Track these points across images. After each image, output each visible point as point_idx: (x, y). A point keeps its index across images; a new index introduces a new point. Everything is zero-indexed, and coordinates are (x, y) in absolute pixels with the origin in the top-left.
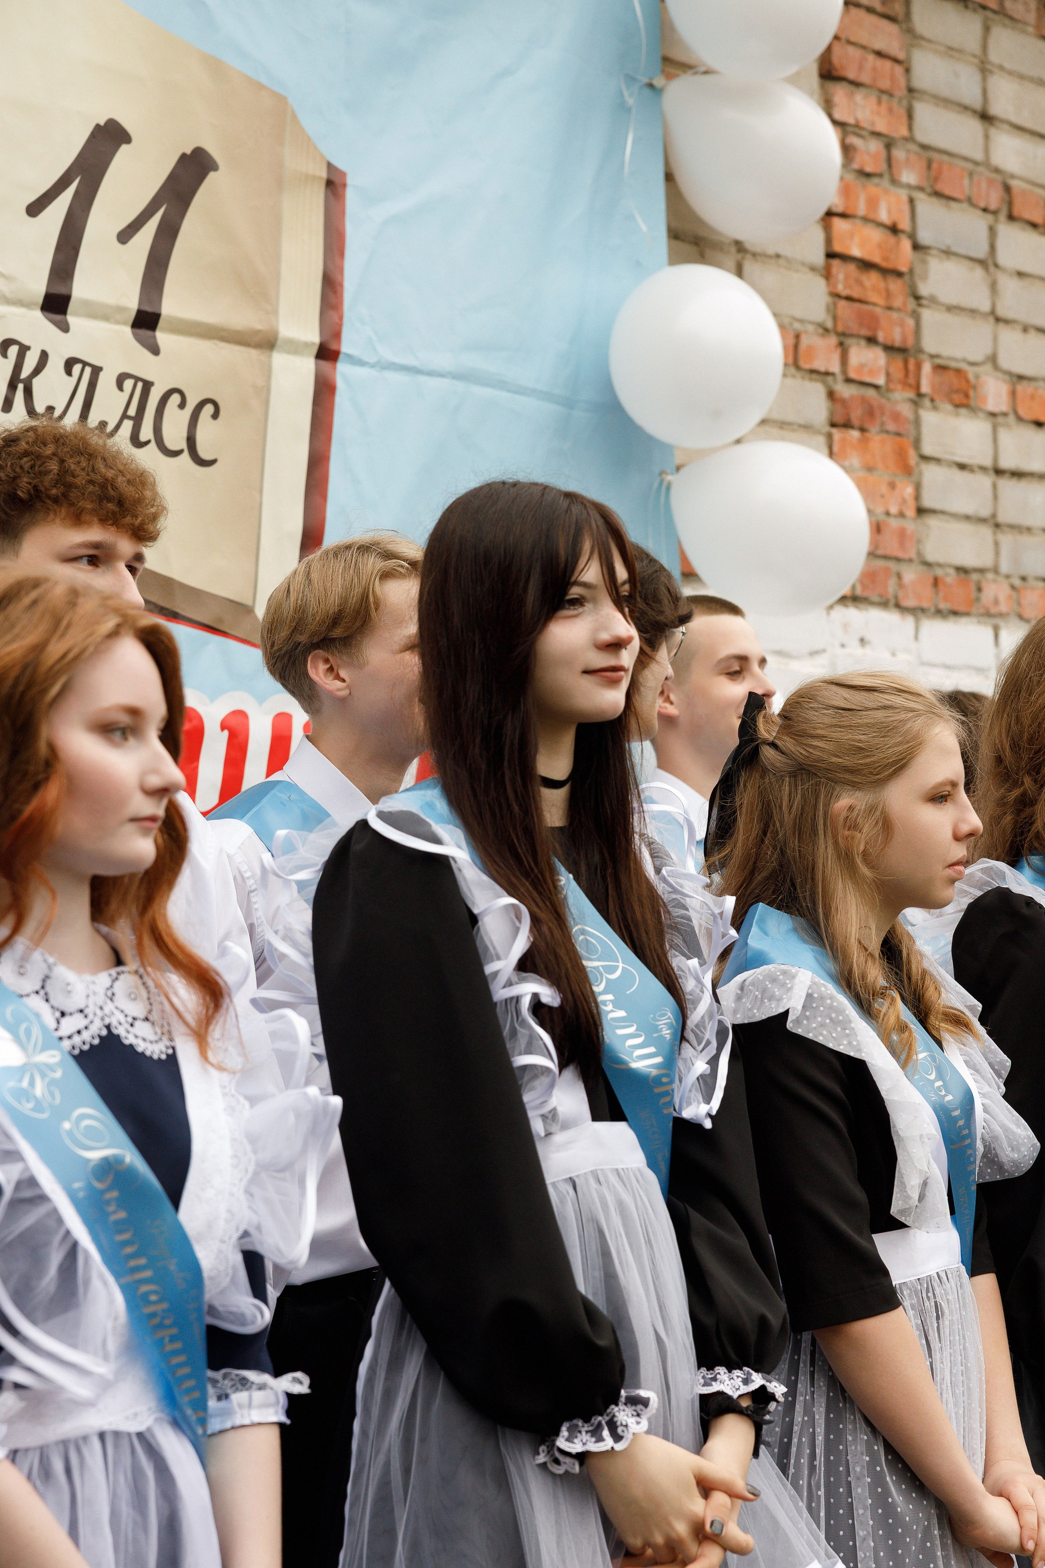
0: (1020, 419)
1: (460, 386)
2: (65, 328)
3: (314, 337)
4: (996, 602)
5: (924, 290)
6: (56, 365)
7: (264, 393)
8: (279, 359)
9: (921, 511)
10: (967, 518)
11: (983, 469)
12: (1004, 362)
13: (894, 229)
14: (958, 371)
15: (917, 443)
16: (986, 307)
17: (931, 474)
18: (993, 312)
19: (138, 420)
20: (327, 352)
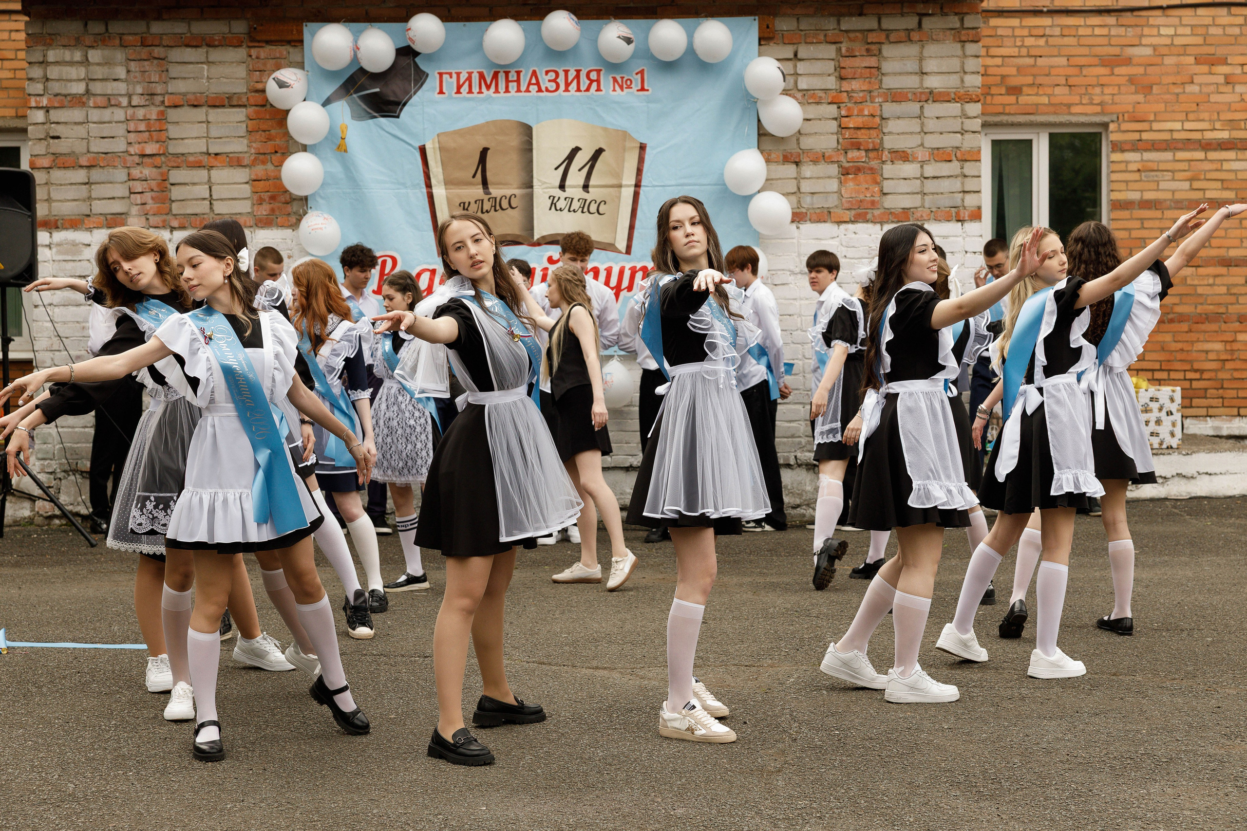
0: (936, 161)
1: (680, 188)
2: (564, 191)
3: (633, 183)
4: (922, 216)
5: (885, 130)
6: (562, 199)
7: (619, 198)
8: (623, 189)
9: (885, 194)
10: (908, 193)
11: (917, 178)
12: (925, 145)
13: (873, 116)
14: (903, 152)
15: (882, 175)
16: (919, 130)
17: (885, 183)
18: (922, 131)
19: (583, 208)
20: (638, 185)
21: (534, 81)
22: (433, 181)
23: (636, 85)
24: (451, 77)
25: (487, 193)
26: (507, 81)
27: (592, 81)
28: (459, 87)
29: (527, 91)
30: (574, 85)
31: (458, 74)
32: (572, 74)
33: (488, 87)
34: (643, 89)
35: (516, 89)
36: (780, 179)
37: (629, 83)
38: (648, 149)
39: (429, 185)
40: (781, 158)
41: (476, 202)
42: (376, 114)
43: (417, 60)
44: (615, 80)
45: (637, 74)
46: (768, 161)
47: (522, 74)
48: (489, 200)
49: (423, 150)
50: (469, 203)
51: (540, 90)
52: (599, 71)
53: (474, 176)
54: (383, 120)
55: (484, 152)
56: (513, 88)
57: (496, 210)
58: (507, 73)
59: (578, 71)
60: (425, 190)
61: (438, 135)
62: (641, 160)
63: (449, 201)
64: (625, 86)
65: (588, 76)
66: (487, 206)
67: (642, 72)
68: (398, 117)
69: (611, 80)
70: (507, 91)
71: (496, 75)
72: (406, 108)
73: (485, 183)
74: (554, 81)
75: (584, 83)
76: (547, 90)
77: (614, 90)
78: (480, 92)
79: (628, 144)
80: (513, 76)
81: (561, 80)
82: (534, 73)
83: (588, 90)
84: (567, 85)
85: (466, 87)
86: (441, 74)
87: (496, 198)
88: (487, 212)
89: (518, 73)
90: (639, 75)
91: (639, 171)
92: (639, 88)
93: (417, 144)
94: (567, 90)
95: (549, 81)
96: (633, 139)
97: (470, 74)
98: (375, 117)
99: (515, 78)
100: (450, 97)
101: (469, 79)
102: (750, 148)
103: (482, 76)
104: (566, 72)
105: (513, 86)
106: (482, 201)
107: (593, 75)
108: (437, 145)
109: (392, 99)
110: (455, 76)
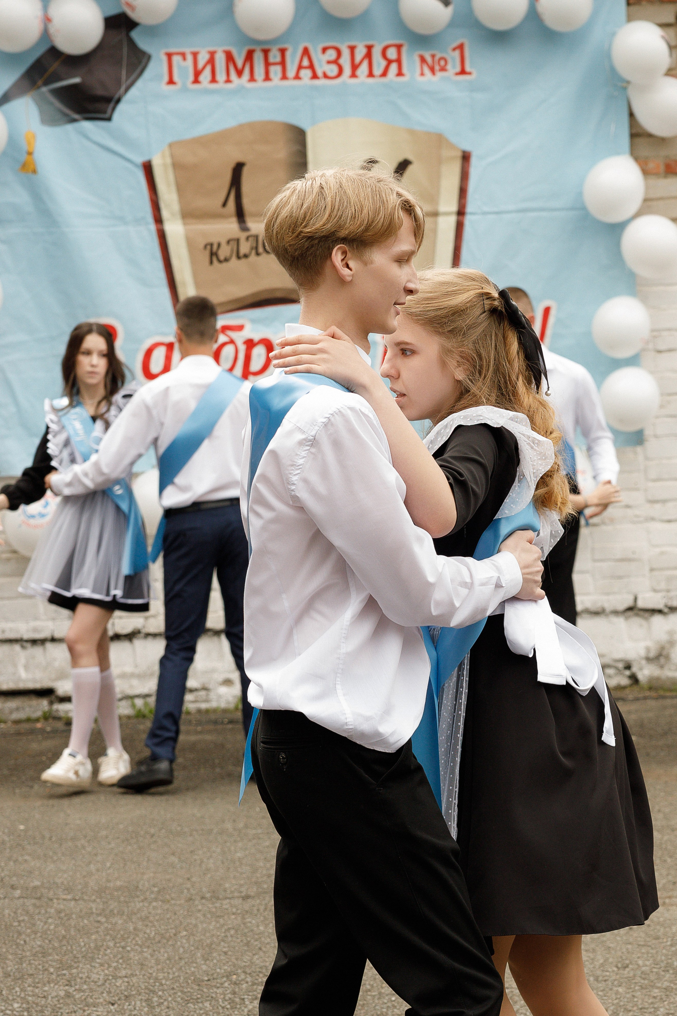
3: (456, 209)
8: (440, 219)
20: (461, 213)
21: (306, 63)
22: (165, 214)
23: (454, 66)
24: (185, 59)
25: (245, 229)
26: (267, 64)
27: (390, 62)
28: (197, 74)
29: (297, 77)
30: (364, 68)
31: (195, 55)
32: (360, 52)
33: (240, 73)
34: (463, 72)
35: (280, 75)
36: (661, 199)
37: (442, 63)
38: (474, 161)
39: (158, 220)
40: (662, 168)
41: (228, 242)
42: (76, 116)
43: (135, 34)
44: (423, 60)
45: (454, 49)
46: (645, 172)
47: (288, 54)
48: (247, 238)
49: (148, 168)
50: (219, 245)
51: (315, 76)
52: (399, 47)
53: (224, 204)
54: (87, 126)
55: (238, 169)
56: (276, 73)
57: (258, 254)
58: (266, 52)
59: (369, 48)
60: (153, 227)
61: (171, 146)
62: (464, 176)
63: (190, 243)
64: (437, 68)
65: (384, 53)
66: (245, 248)
67: (461, 47)
68: (109, 119)
69: (417, 61)
70: (267, 78)
71: (250, 56)
72: (121, 107)
73: (240, 214)
74: (335, 62)
75: (379, 64)
76: (326, 76)
77: (422, 74)
78: (228, 81)
79: (446, 153)
80: (275, 57)
81: (345, 61)
82: (306, 52)
83: (384, 74)
84: (355, 67)
85: (206, 76)
86: (169, 56)
87: (256, 237)
88: (246, 256)
89: (283, 52)
90: (457, 53)
91: (463, 192)
92: (458, 69)
93: (140, 160)
94: (354, 75)
95: (329, 62)
96: (451, 146)
97: (212, 54)
98: (74, 121)
99: (278, 59)
100: (185, 89)
101: (211, 61)
102: (618, 153)
103: (229, 57)
104: (352, 49)
105: (275, 71)
106: (238, 241)
107: (392, 53)
108: (169, 161)
109: (100, 92)
110: (190, 58)
